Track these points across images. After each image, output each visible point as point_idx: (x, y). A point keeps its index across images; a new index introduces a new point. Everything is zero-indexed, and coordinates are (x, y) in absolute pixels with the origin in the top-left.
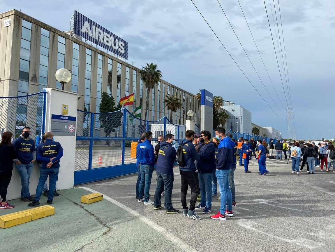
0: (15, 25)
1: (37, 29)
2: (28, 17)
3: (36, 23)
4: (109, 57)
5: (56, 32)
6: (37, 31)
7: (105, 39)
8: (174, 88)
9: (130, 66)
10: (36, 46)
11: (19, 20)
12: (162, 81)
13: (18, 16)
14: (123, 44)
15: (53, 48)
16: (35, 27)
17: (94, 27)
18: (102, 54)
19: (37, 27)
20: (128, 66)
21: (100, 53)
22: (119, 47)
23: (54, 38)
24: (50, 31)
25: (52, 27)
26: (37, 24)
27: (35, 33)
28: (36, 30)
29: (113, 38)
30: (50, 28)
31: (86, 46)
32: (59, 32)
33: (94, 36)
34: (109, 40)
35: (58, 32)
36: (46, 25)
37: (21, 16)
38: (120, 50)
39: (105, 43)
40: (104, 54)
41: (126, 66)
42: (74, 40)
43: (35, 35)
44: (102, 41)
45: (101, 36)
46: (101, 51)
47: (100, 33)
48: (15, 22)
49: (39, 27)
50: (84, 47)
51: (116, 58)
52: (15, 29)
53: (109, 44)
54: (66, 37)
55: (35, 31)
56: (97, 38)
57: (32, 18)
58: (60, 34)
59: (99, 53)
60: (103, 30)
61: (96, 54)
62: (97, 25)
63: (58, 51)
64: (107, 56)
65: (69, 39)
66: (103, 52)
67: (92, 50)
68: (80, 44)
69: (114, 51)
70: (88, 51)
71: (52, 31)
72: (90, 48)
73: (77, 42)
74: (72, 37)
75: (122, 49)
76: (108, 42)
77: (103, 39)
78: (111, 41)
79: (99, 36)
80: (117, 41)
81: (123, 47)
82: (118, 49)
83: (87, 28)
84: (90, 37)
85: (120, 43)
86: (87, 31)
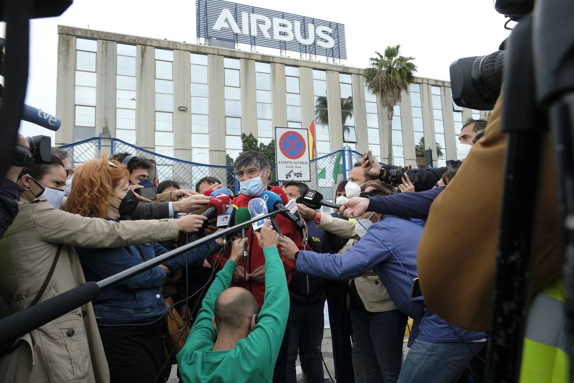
0: (61, 51)
1: (106, 48)
2: (86, 31)
3: (103, 38)
4: (287, 63)
5: (149, 43)
6: (106, 51)
7: (277, 29)
9: (350, 71)
10: (106, 76)
11: (68, 41)
13: (64, 36)
14: (330, 30)
15: (144, 73)
16: (103, 45)
17: (245, 15)
18: (265, 60)
19: (106, 44)
20: (345, 71)
21: (260, 59)
22: (317, 37)
23: (145, 55)
24: (135, 45)
25: (137, 37)
26: (105, 38)
27: (103, 55)
28: (104, 50)
29: (297, 24)
30: (135, 40)
31: (221, 54)
32: (155, 41)
33: (246, 31)
34: (287, 30)
35: (152, 42)
36: (124, 36)
37: (72, 34)
38: (319, 43)
39: (277, 37)
40: (271, 60)
41: (340, 72)
42: (190, 48)
43: (102, 59)
44: (267, 35)
45: (264, 29)
46: (263, 56)
47: (259, 22)
48: (61, 45)
49: (110, 44)
50: (215, 56)
51: (309, 62)
52: (60, 56)
53: (289, 38)
54: (171, 47)
55: (102, 52)
56: (254, 33)
57: (93, 32)
58: (158, 45)
59: (257, 61)
60: (271, 14)
61: (249, 64)
62: (253, 10)
63: (156, 77)
64: (281, 62)
65: (179, 48)
66: (269, 57)
67: (239, 58)
68: (206, 52)
69: (303, 49)
70: (228, 62)
71: (140, 43)
72: (233, 55)
73: (198, 51)
74: (185, 44)
75: (326, 41)
76: (285, 34)
77: (271, 31)
78: (293, 31)
79: (258, 28)
80: (311, 27)
81: (331, 35)
82: (314, 43)
83: (226, 20)
84: (237, 34)
85: (320, 28)
86: (226, 26)
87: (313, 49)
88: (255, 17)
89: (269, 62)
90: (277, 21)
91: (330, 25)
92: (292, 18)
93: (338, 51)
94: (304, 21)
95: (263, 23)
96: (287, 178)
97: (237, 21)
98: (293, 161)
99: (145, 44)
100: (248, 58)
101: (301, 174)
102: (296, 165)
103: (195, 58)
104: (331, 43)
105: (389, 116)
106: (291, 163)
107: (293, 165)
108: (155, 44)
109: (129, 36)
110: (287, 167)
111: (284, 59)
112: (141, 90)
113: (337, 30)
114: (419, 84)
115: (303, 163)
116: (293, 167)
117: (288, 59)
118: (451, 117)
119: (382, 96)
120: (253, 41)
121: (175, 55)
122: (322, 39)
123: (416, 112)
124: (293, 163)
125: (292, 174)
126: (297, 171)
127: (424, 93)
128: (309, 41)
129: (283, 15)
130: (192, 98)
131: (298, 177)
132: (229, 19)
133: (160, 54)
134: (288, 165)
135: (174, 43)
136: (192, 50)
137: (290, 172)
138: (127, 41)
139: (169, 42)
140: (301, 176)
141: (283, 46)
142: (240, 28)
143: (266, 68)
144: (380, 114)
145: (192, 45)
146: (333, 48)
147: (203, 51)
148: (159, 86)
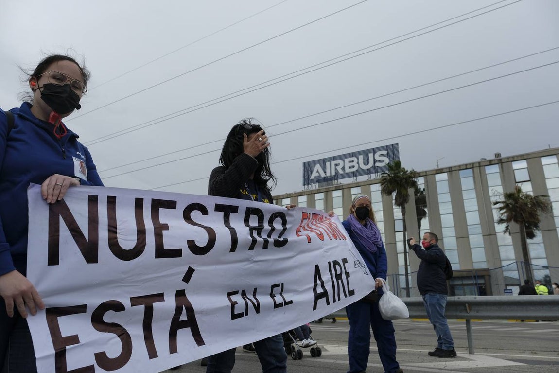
7: (347, 166)
17: (328, 164)
18: (341, 187)
21: (336, 188)
22: (375, 161)
29: (361, 157)
31: (314, 192)
33: (328, 174)
34: (355, 163)
38: (377, 164)
39: (347, 170)
44: (341, 172)
45: (340, 168)
47: (336, 165)
53: (355, 169)
56: (333, 173)
60: (342, 157)
61: (329, 194)
62: (332, 159)
65: (293, 196)
67: (322, 192)
68: (306, 193)
69: (366, 172)
73: (302, 194)
74: (295, 193)
75: (383, 161)
76: (353, 167)
77: (343, 169)
78: (358, 163)
79: (336, 169)
80: (371, 155)
81: (386, 155)
82: (374, 166)
83: (318, 171)
85: (378, 154)
86: (318, 174)
87: (373, 170)
88: (333, 163)
89: (343, 189)
90: (347, 160)
91: (387, 148)
92: (357, 154)
94: (366, 153)
95: (339, 165)
97: (323, 170)
100: (327, 191)
103: (300, 199)
104: (387, 161)
113: (393, 150)
122: (379, 161)
128: (370, 165)
129: (351, 155)
135: (290, 194)
136: (299, 195)
141: (355, 174)
142: (325, 172)
145: (300, 192)
146: (388, 164)
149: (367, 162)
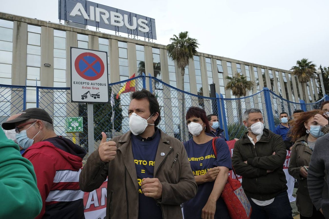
4: (119, 39)
5: (23, 20)
7: (113, 19)
8: (250, 66)
9: (158, 47)
12: (224, 59)
14: (146, 22)
15: (18, 40)
17: (92, 8)
18: (105, 37)
20: (156, 46)
21: (101, 35)
22: (138, 25)
23: (20, 28)
24: (12, 20)
25: (14, 15)
29: (126, 17)
30: (13, 17)
31: (75, 31)
32: (27, 19)
33: (92, 18)
34: (120, 19)
35: (25, 20)
38: (140, 29)
39: (113, 23)
40: (109, 37)
41: (153, 47)
42: (53, 26)
44: (107, 22)
45: (105, 18)
46: (103, 34)
47: (101, 13)
50: (71, 32)
51: (134, 39)
53: (121, 25)
54: (39, 24)
56: (98, 20)
58: (30, 22)
59: (100, 37)
60: (109, 9)
61: (94, 38)
62: (98, 5)
63: (28, 43)
64: (116, 39)
65: (46, 25)
66: (107, 35)
67: (87, 35)
68: (65, 29)
69: (130, 32)
70: (80, 37)
71: (16, 20)
72: (83, 32)
73: (59, 28)
74: (50, 23)
75: (144, 28)
76: (118, 22)
77: (109, 19)
78: (123, 20)
79: (101, 17)
80: (134, 19)
81: (147, 25)
82: (137, 29)
83: (79, 10)
84: (86, 20)
85: (140, 20)
86: (79, 13)
87: (136, 32)
88: (98, 10)
89: (107, 38)
90: (113, 13)
91: (146, 18)
92: (123, 12)
93: (151, 34)
94: (131, 15)
95: (104, 14)
96: (83, 99)
97: (86, 12)
98: (90, 82)
99: (20, 20)
100: (94, 35)
101: (99, 95)
102: (93, 86)
103: (56, 33)
104: (147, 30)
105: (182, 73)
106: (88, 84)
107: (90, 86)
108: (27, 21)
109: (8, 14)
110: (83, 88)
111: (118, 37)
112: (16, 51)
113: (151, 22)
114: (199, 56)
115: (101, 84)
116: (90, 88)
117: (120, 37)
118: (217, 76)
119: (178, 61)
120: (97, 25)
121: (42, 30)
122: (141, 27)
123: (198, 72)
124: (90, 84)
125: (88, 95)
126: (95, 92)
127: (202, 61)
128: (134, 27)
129: (117, 11)
130: (55, 59)
131: (95, 98)
132: (81, 10)
133: (31, 28)
134: (85, 85)
135: (42, 22)
136: (54, 27)
137: (87, 93)
138: (6, 18)
139: (38, 21)
140: (99, 98)
141: (117, 29)
142: (89, 16)
143: (106, 42)
144: (177, 73)
145: (55, 24)
146: (148, 32)
147: (63, 28)
148: (30, 49)
149: (131, 22)
